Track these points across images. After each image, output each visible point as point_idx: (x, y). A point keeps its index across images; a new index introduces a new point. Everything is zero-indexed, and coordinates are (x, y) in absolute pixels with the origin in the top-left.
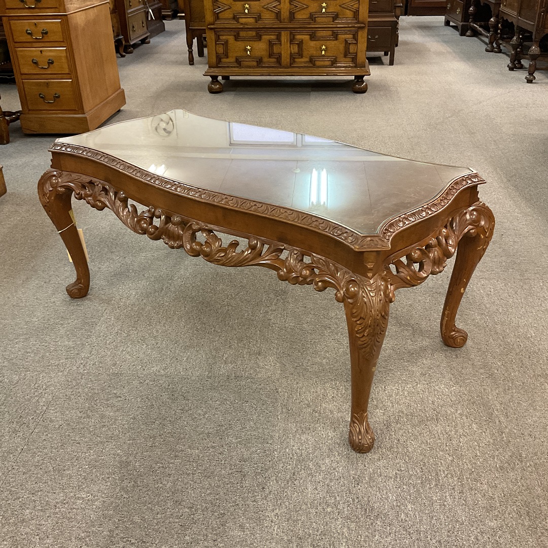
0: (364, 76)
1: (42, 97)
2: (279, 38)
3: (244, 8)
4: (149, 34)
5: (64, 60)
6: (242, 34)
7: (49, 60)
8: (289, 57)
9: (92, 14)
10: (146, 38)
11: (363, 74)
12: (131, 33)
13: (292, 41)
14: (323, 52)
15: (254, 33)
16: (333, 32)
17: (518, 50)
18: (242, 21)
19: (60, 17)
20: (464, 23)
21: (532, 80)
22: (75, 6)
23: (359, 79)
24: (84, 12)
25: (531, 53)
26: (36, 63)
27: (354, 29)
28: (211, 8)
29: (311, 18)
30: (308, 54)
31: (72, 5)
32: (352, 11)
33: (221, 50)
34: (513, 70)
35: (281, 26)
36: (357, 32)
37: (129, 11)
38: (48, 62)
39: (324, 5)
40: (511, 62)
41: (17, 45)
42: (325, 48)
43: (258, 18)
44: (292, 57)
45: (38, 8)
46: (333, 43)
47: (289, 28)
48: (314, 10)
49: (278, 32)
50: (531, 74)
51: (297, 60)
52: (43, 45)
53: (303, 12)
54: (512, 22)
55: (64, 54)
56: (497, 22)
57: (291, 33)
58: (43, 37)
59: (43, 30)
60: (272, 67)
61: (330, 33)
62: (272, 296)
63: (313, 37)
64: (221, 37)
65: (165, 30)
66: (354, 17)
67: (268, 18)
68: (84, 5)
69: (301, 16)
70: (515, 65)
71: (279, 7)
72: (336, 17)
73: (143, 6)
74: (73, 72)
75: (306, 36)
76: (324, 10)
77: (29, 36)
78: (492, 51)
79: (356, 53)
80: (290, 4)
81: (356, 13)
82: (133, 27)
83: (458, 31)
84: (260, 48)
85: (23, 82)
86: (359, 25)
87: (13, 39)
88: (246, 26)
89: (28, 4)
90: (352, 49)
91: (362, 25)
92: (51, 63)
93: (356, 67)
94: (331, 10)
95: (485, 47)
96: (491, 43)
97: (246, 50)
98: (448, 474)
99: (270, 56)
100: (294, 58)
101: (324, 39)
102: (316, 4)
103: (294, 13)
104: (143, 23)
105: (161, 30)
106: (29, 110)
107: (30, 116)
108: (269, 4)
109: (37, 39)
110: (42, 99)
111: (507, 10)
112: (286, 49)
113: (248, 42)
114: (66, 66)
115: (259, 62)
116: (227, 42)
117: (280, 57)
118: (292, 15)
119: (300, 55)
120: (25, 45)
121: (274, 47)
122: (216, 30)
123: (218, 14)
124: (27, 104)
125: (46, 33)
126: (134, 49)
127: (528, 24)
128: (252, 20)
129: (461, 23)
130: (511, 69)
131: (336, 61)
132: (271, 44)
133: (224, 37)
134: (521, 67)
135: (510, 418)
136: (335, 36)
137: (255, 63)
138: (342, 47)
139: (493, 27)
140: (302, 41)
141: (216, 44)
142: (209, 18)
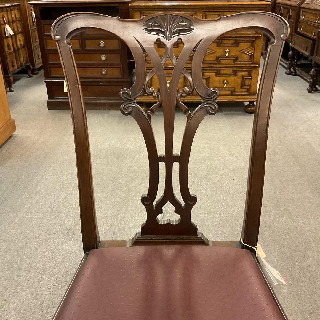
40: (310, 87)
56: (294, 55)
78: (290, 74)
96: (289, 68)
126: (39, 71)
130: (310, 92)
139: (291, 58)
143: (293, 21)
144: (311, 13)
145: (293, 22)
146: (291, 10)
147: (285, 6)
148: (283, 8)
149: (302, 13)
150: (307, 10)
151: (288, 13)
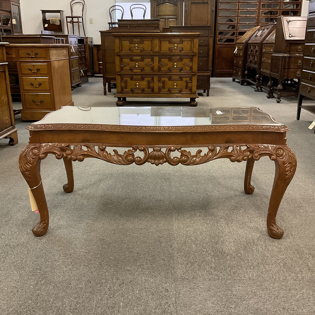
0: (195, 98)
1: (34, 102)
2: (153, 79)
3: (136, 65)
4: (81, 82)
5: (47, 83)
6: (134, 77)
7: (40, 83)
8: (158, 88)
9: (61, 63)
10: (80, 84)
11: (195, 97)
12: (73, 80)
13: (159, 81)
14: (175, 87)
15: (140, 77)
16: (180, 77)
17: (271, 88)
18: (134, 71)
19: (47, 62)
20: (243, 79)
21: (279, 102)
22: (54, 58)
23: (193, 100)
24: (58, 61)
25: (278, 88)
26: (32, 84)
27: (190, 75)
28: (119, 64)
29: (169, 70)
30: (167, 87)
31: (53, 57)
32: (189, 67)
33: (123, 85)
34: (269, 98)
35: (154, 74)
36: (192, 77)
37: (72, 69)
38: (39, 84)
39: (175, 64)
40: (268, 94)
41: (23, 75)
42: (176, 85)
43: (143, 70)
44: (160, 89)
45: (36, 58)
46: (180, 82)
47: (158, 75)
48: (170, 66)
49: (152, 76)
50: (279, 98)
51: (162, 90)
52: (37, 75)
53: (165, 67)
54: (267, 76)
55: (48, 80)
56: (260, 77)
57: (159, 77)
58: (37, 71)
59: (37, 68)
60: (150, 93)
61: (178, 77)
62: (163, 180)
63: (170, 79)
64: (124, 79)
65: (88, 82)
66: (190, 70)
67: (148, 70)
68: (58, 58)
69: (164, 69)
70: (270, 96)
71: (153, 64)
72: (181, 70)
73: (79, 68)
74: (51, 89)
75: (166, 79)
76: (175, 66)
77: (30, 71)
78: (258, 91)
79: (192, 87)
80: (159, 63)
81: (191, 68)
82: (74, 78)
83: (240, 83)
84: (144, 84)
85: (24, 94)
86: (193, 74)
87: (21, 72)
88: (136, 73)
89: (31, 55)
90: (189, 85)
91: (194, 74)
92: (40, 84)
93: (191, 94)
94: (179, 66)
95: (254, 90)
96: (257, 87)
97: (136, 85)
98: (258, 241)
99: (148, 88)
100: (161, 89)
101: (176, 80)
102: (171, 64)
103: (160, 67)
104: (78, 76)
105: (87, 81)
106: (27, 108)
107: (27, 111)
108: (148, 63)
109: (34, 72)
110: (34, 103)
111: (265, 71)
112: (156, 85)
113: (137, 81)
114: (48, 86)
115: (143, 91)
116: (126, 81)
117: (153, 88)
118: (159, 68)
119: (164, 87)
120: (27, 75)
121: (150, 83)
122: (121, 75)
123: (122, 67)
124: (26, 105)
125: (39, 70)
126: (74, 88)
127: (276, 75)
128: (139, 71)
129: (241, 79)
130: (268, 98)
131: (182, 91)
132: (149, 82)
133: (125, 79)
134: (273, 97)
135: (285, 221)
136: (181, 79)
137: (141, 91)
138: (184, 84)
139: (257, 79)
140: (164, 81)
141: (121, 82)
142: (118, 69)
144: (268, 46)
145: (258, 54)
146: (257, 47)
147: (253, 44)
149: (264, 47)
151: (255, 49)
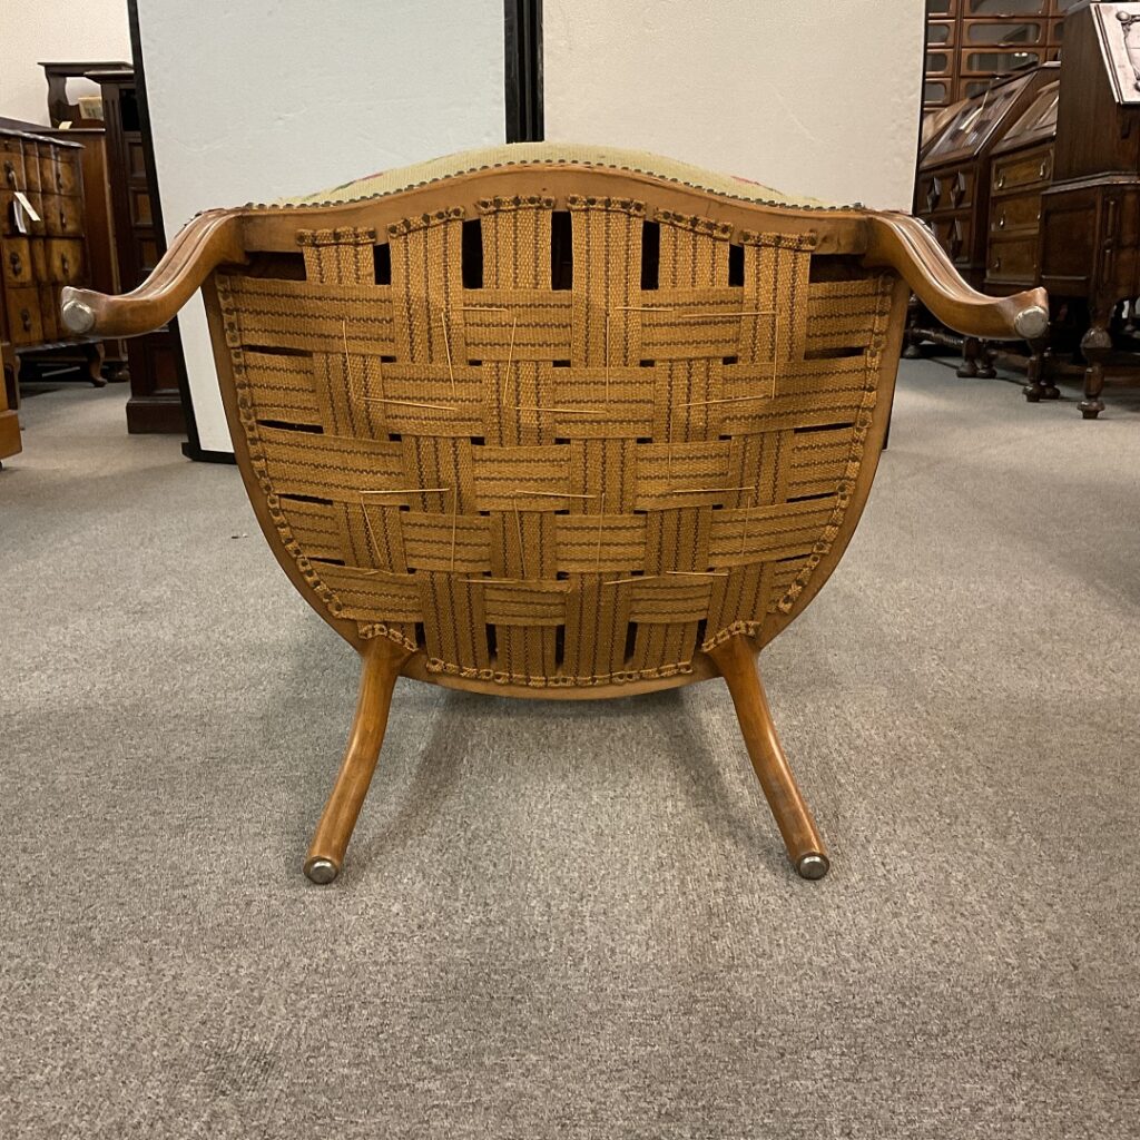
143: (969, 204)
144: (1020, 161)
145: (971, 207)
146: (962, 178)
147: (945, 170)
148: (940, 178)
149: (997, 172)
150: (1009, 158)
151: (954, 186)
